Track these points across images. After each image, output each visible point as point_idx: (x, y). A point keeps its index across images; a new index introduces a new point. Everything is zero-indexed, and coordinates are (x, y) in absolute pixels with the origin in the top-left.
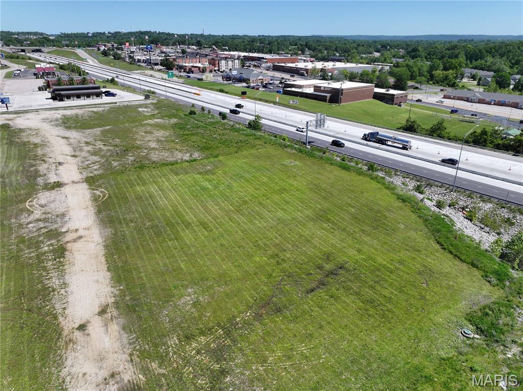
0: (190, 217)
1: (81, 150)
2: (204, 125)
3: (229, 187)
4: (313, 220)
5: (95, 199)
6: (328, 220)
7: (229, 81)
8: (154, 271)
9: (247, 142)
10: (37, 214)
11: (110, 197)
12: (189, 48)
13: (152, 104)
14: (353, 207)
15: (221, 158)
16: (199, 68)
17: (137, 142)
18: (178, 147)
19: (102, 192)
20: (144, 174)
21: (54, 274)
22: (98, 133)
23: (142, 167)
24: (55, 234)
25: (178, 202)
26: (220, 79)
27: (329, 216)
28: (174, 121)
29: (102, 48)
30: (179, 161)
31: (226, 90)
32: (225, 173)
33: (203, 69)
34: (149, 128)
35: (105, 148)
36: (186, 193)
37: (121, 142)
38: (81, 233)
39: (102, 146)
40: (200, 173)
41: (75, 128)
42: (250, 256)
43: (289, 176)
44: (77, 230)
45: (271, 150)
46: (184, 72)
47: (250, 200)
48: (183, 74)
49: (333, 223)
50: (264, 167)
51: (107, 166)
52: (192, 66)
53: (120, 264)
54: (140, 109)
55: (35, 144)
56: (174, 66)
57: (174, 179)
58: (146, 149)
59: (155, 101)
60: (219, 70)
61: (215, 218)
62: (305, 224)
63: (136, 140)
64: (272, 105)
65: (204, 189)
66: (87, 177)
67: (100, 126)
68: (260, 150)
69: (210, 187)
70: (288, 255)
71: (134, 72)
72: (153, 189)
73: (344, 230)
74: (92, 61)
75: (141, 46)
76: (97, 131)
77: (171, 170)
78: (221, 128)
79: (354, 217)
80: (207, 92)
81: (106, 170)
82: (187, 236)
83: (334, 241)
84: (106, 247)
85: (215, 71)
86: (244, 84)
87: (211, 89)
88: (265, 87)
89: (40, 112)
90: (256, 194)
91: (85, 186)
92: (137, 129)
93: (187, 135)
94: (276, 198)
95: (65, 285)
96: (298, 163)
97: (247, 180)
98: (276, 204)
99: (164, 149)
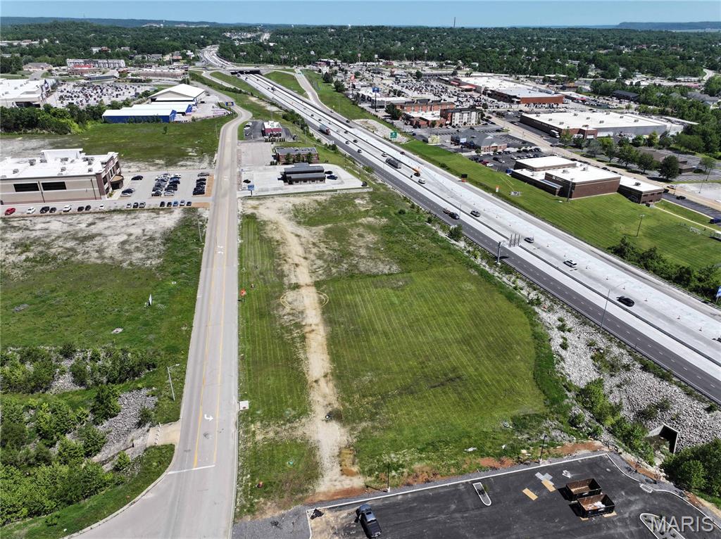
0: (378, 326)
1: (310, 252)
2: (409, 230)
3: (411, 305)
4: (458, 342)
5: (321, 302)
6: (469, 344)
7: (458, 145)
8: (352, 359)
9: (440, 257)
10: (288, 309)
11: (330, 302)
12: (427, 65)
13: (368, 192)
14: (493, 336)
15: (413, 274)
16: (428, 121)
17: (351, 247)
18: (381, 257)
19: (325, 297)
20: (354, 284)
21: (301, 351)
22: (322, 232)
23: (352, 277)
24: (299, 326)
25: (372, 312)
26: (448, 141)
27: (471, 341)
28: (384, 221)
29: (325, 69)
30: (380, 273)
31: (448, 164)
32: (411, 291)
33: (432, 123)
34: (361, 230)
35: (327, 252)
36: (379, 305)
37: (339, 246)
38: (313, 327)
39: (325, 250)
40: (392, 288)
41: (304, 223)
42: (407, 360)
43: (459, 301)
44: (311, 325)
45: (458, 270)
46: (411, 124)
47: (422, 319)
48: (409, 129)
49: (471, 347)
50: (444, 289)
51: (328, 271)
52: (421, 118)
53: (335, 352)
54: (357, 201)
55: (277, 241)
56: (400, 115)
57: (373, 291)
58: (357, 256)
59: (371, 190)
60: (450, 124)
61: (394, 330)
62: (451, 344)
63: (350, 244)
64: (490, 195)
65: (392, 304)
66: (315, 282)
67: (323, 223)
68: (447, 269)
69: (397, 302)
70: (430, 364)
71: (355, 121)
72: (358, 299)
73: (475, 353)
74: (313, 94)
75: (368, 63)
76: (320, 229)
77: (373, 282)
78: (423, 236)
79: (489, 346)
80: (427, 166)
81: (328, 276)
82: (374, 340)
83: (464, 360)
84: (327, 339)
85: (446, 125)
86: (473, 153)
87: (433, 162)
88: (496, 159)
89: (276, 198)
90: (428, 314)
91: (313, 289)
92: (352, 229)
93: (392, 242)
94: (441, 319)
95: (307, 358)
96: (473, 288)
97: (425, 300)
98: (439, 325)
99: (371, 258)
